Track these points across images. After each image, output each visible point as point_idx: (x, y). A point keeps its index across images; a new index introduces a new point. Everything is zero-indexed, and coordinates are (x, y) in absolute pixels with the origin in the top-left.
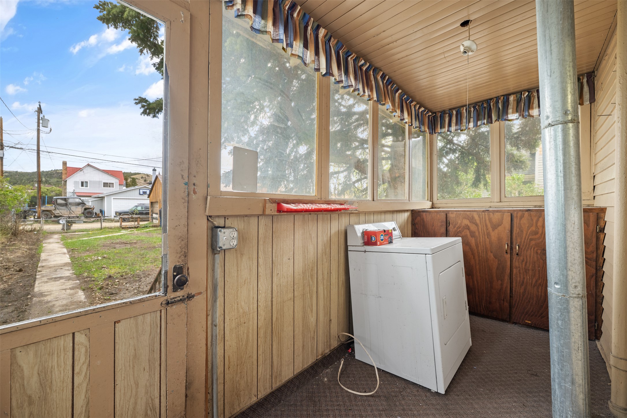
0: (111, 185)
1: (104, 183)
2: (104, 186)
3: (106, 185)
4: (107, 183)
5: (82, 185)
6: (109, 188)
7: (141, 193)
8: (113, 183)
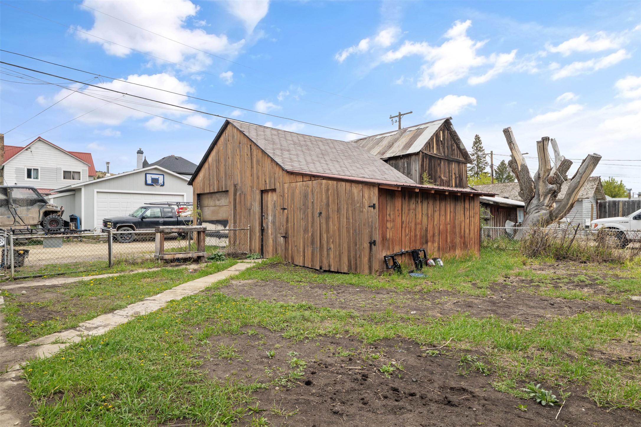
0: (76, 176)
1: (64, 172)
2: (64, 178)
3: (67, 175)
4: (71, 172)
5: (29, 176)
6: (72, 180)
7: (149, 182)
8: (79, 172)
